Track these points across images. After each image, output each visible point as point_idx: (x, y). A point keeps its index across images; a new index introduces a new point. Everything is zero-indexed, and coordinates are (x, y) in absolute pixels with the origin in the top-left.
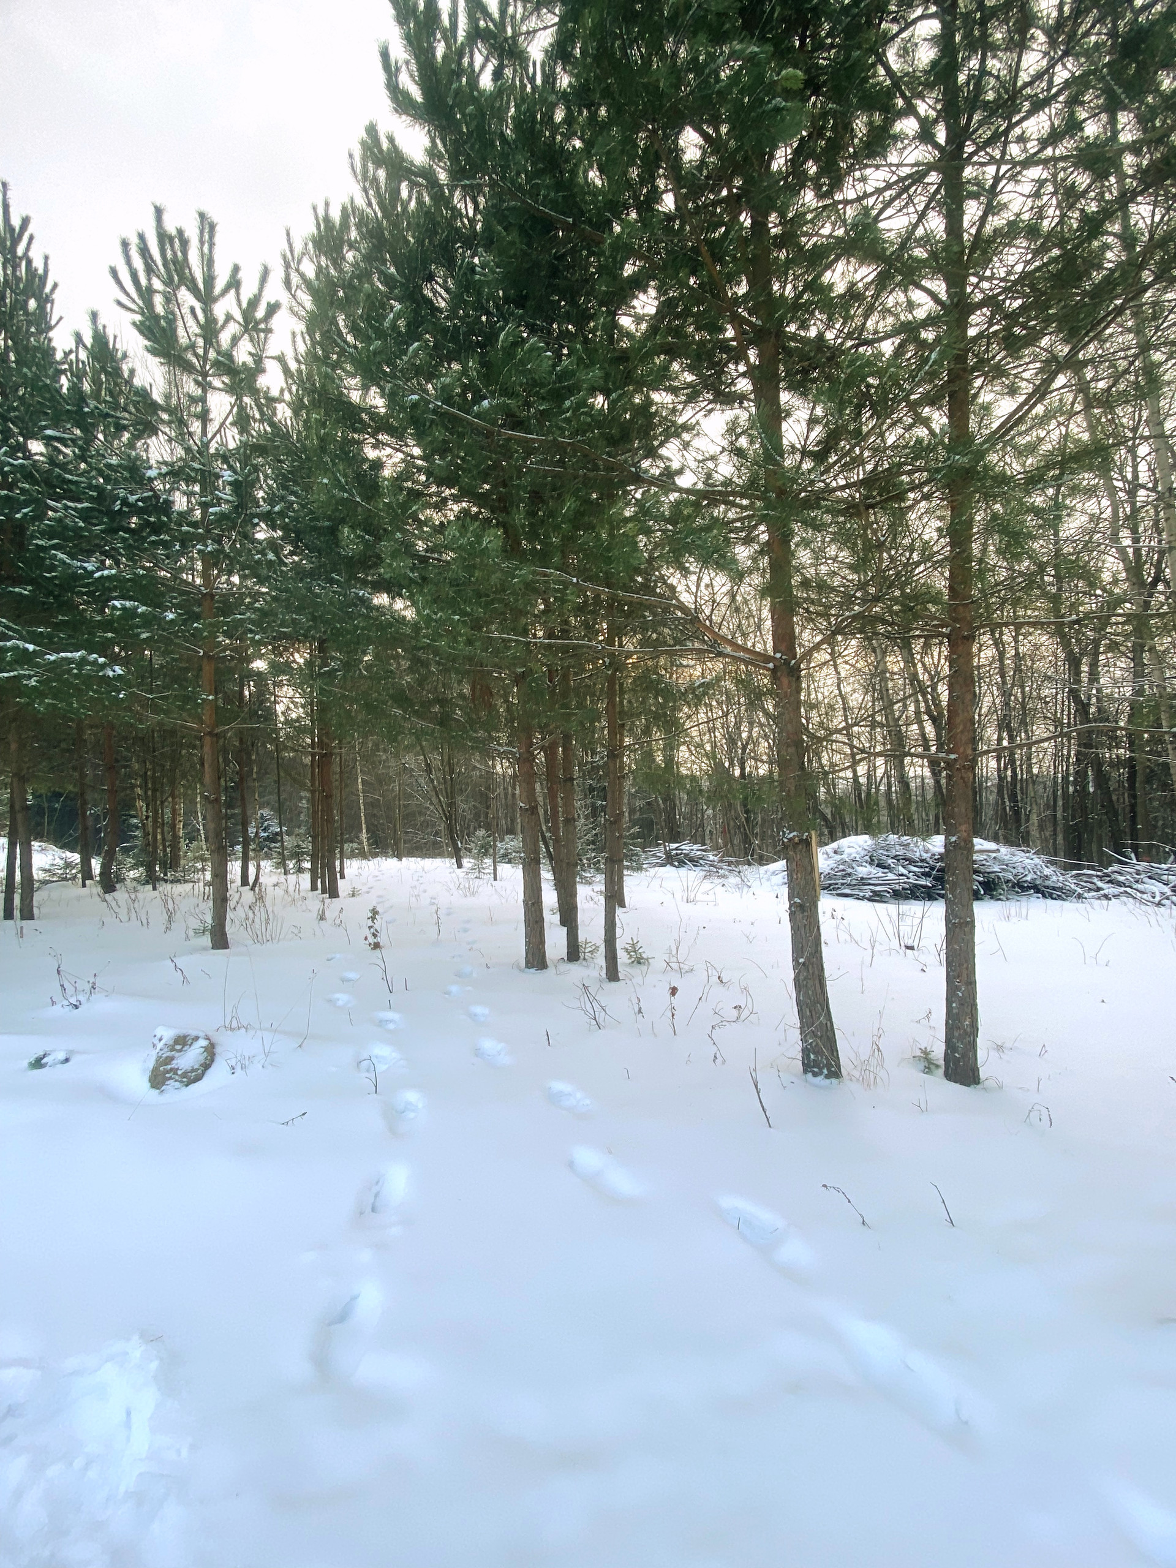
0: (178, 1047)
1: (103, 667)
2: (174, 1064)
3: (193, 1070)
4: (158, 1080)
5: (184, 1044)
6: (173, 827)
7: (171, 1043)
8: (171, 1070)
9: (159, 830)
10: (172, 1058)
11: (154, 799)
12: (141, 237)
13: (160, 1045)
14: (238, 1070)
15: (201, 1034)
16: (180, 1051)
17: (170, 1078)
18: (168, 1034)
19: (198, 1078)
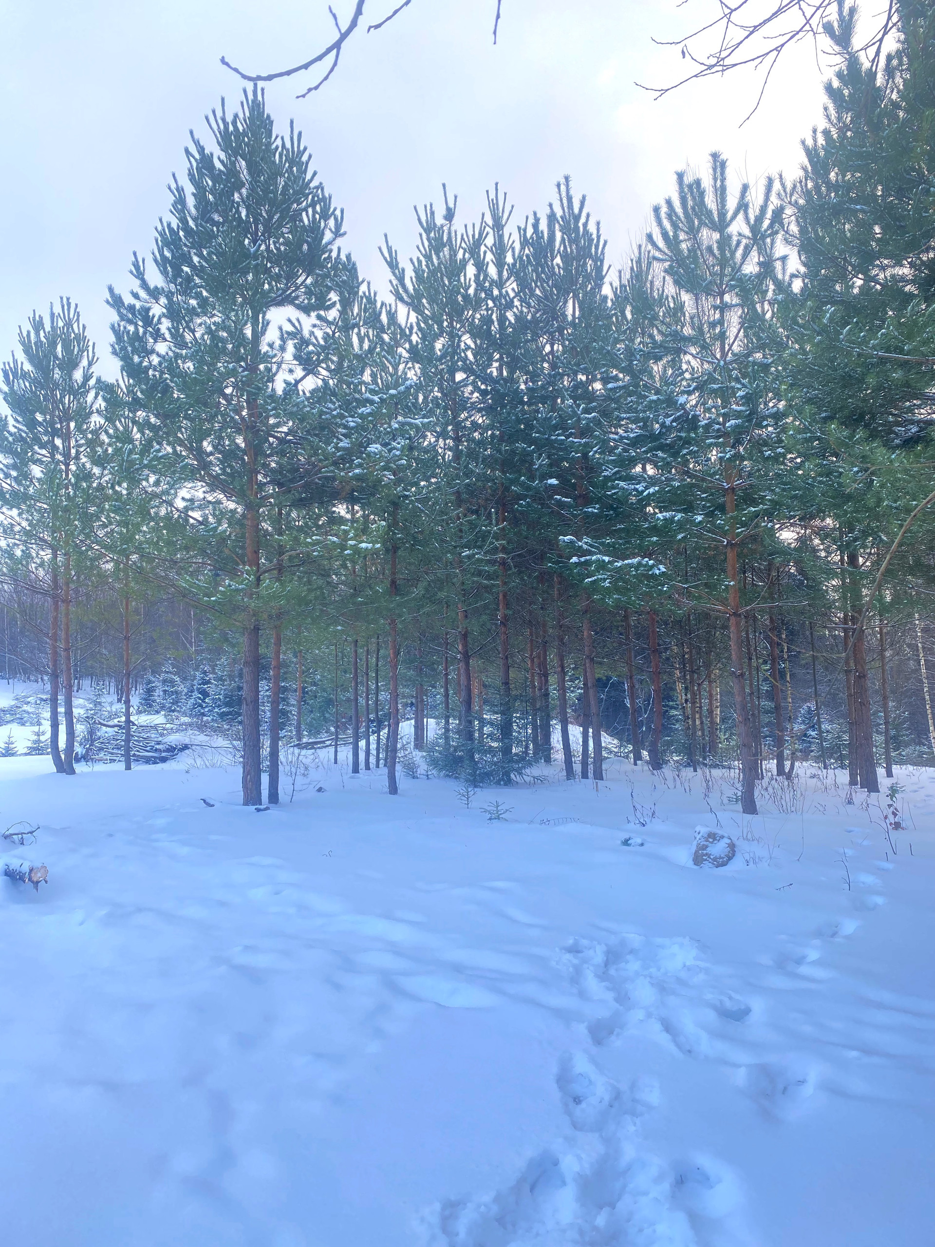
0: (711, 840)
1: (652, 567)
2: (709, 850)
3: (720, 858)
4: (698, 859)
5: (714, 839)
6: (711, 712)
7: (706, 836)
8: (707, 854)
9: (697, 716)
10: (707, 847)
11: (692, 681)
12: (669, 202)
13: (698, 837)
14: (751, 863)
15: (726, 835)
16: (712, 843)
17: (706, 860)
18: (704, 830)
19: (724, 864)
